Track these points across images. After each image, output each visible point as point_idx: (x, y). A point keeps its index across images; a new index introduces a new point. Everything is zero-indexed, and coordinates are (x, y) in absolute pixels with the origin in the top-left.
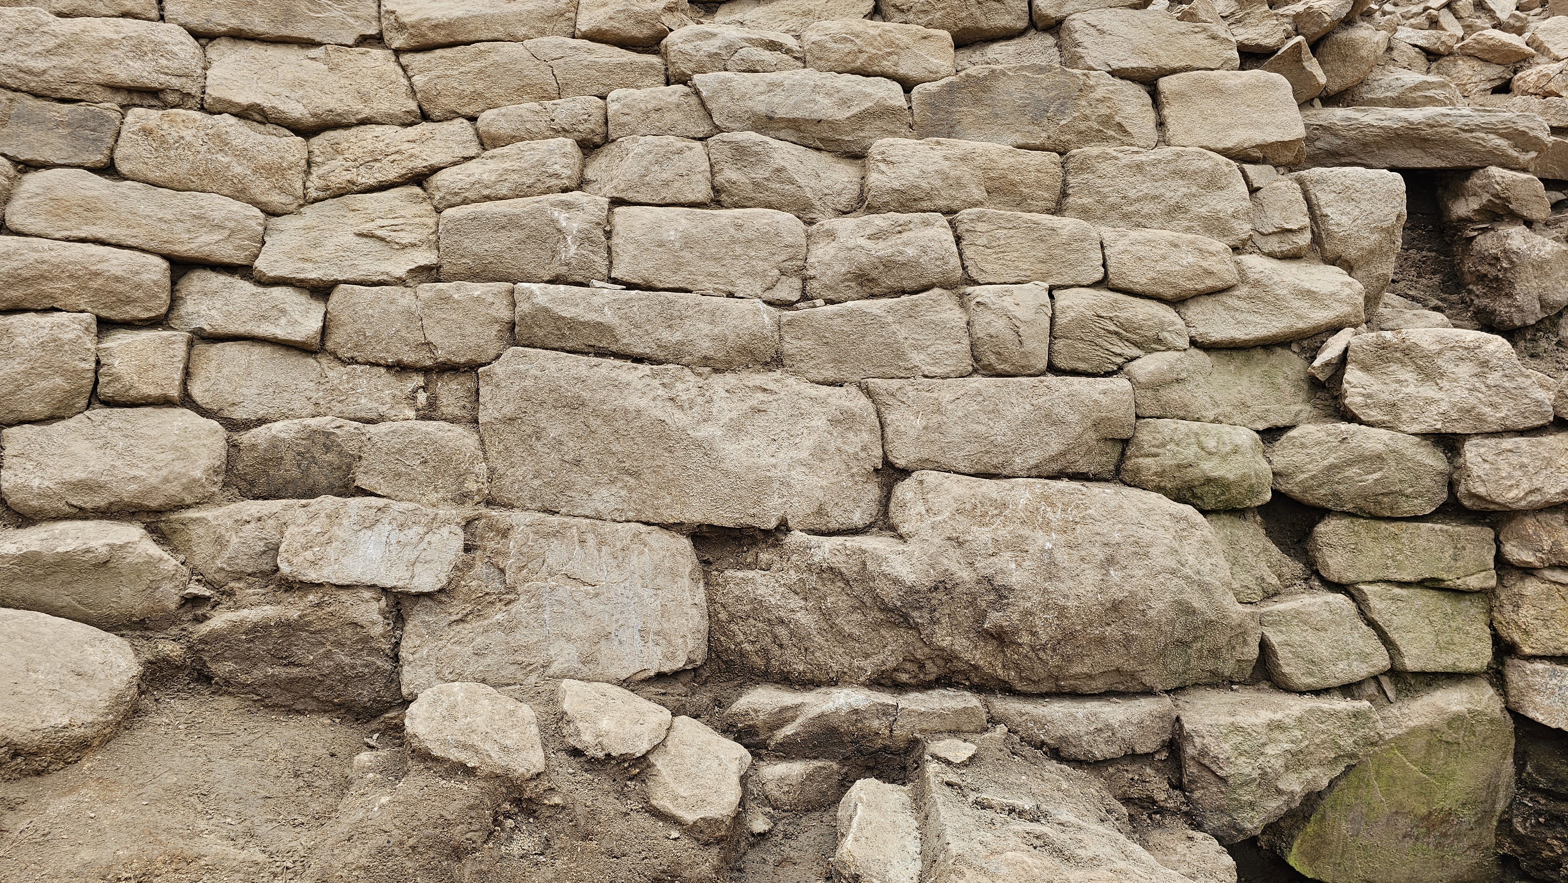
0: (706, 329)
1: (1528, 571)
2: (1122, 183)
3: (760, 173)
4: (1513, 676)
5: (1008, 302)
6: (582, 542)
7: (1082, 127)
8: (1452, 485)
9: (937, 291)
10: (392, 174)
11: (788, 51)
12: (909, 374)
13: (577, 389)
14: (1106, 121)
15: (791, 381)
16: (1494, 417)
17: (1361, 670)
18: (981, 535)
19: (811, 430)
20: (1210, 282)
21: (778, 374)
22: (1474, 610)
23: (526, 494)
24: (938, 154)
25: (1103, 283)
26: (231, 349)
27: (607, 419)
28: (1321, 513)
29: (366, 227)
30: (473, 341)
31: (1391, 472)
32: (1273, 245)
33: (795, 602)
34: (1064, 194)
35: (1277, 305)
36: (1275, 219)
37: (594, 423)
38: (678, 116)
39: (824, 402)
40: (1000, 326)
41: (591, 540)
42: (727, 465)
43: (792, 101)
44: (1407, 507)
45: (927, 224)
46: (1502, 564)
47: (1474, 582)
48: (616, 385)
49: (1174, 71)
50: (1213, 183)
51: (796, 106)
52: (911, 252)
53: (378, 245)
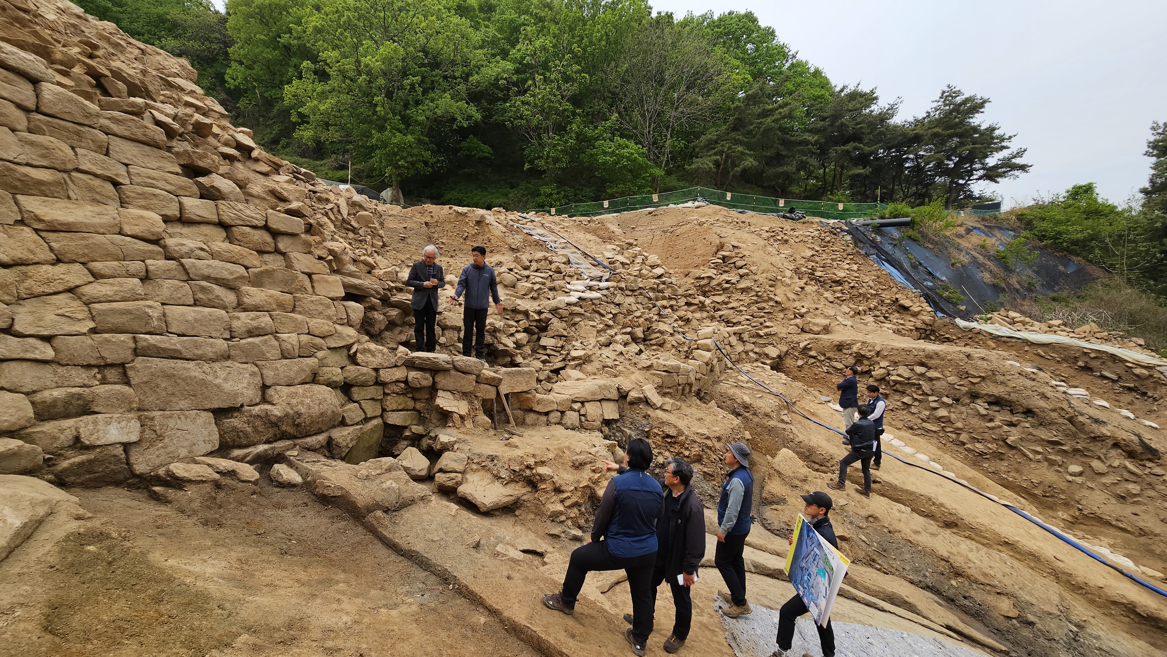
0: (210, 350)
1: (388, 394)
2: (309, 305)
3: (211, 297)
4: (385, 415)
5: (290, 340)
6: (179, 418)
7: (297, 288)
8: (377, 378)
9: (270, 336)
10: (61, 289)
11: (207, 252)
12: (267, 359)
13: (172, 370)
14: (302, 286)
15: (235, 363)
16: (385, 365)
17: (360, 419)
18: (294, 401)
19: (245, 378)
21: (230, 361)
22: (379, 403)
23: (154, 405)
24: (263, 294)
25: (309, 334)
26: (13, 364)
27: (184, 380)
28: (353, 386)
29: (60, 312)
30: (123, 356)
31: (367, 377)
33: (246, 425)
34: (294, 307)
35: (343, 339)
36: (340, 316)
37: (179, 381)
38: (176, 273)
39: (246, 369)
40: (289, 346)
41: (183, 417)
42: (226, 391)
43: (216, 272)
44: (369, 384)
45: (264, 316)
46: (384, 393)
47: (379, 398)
48: (185, 369)
49: (315, 274)
50: (328, 307)
51: (217, 274)
52: (263, 325)
53: (67, 320)
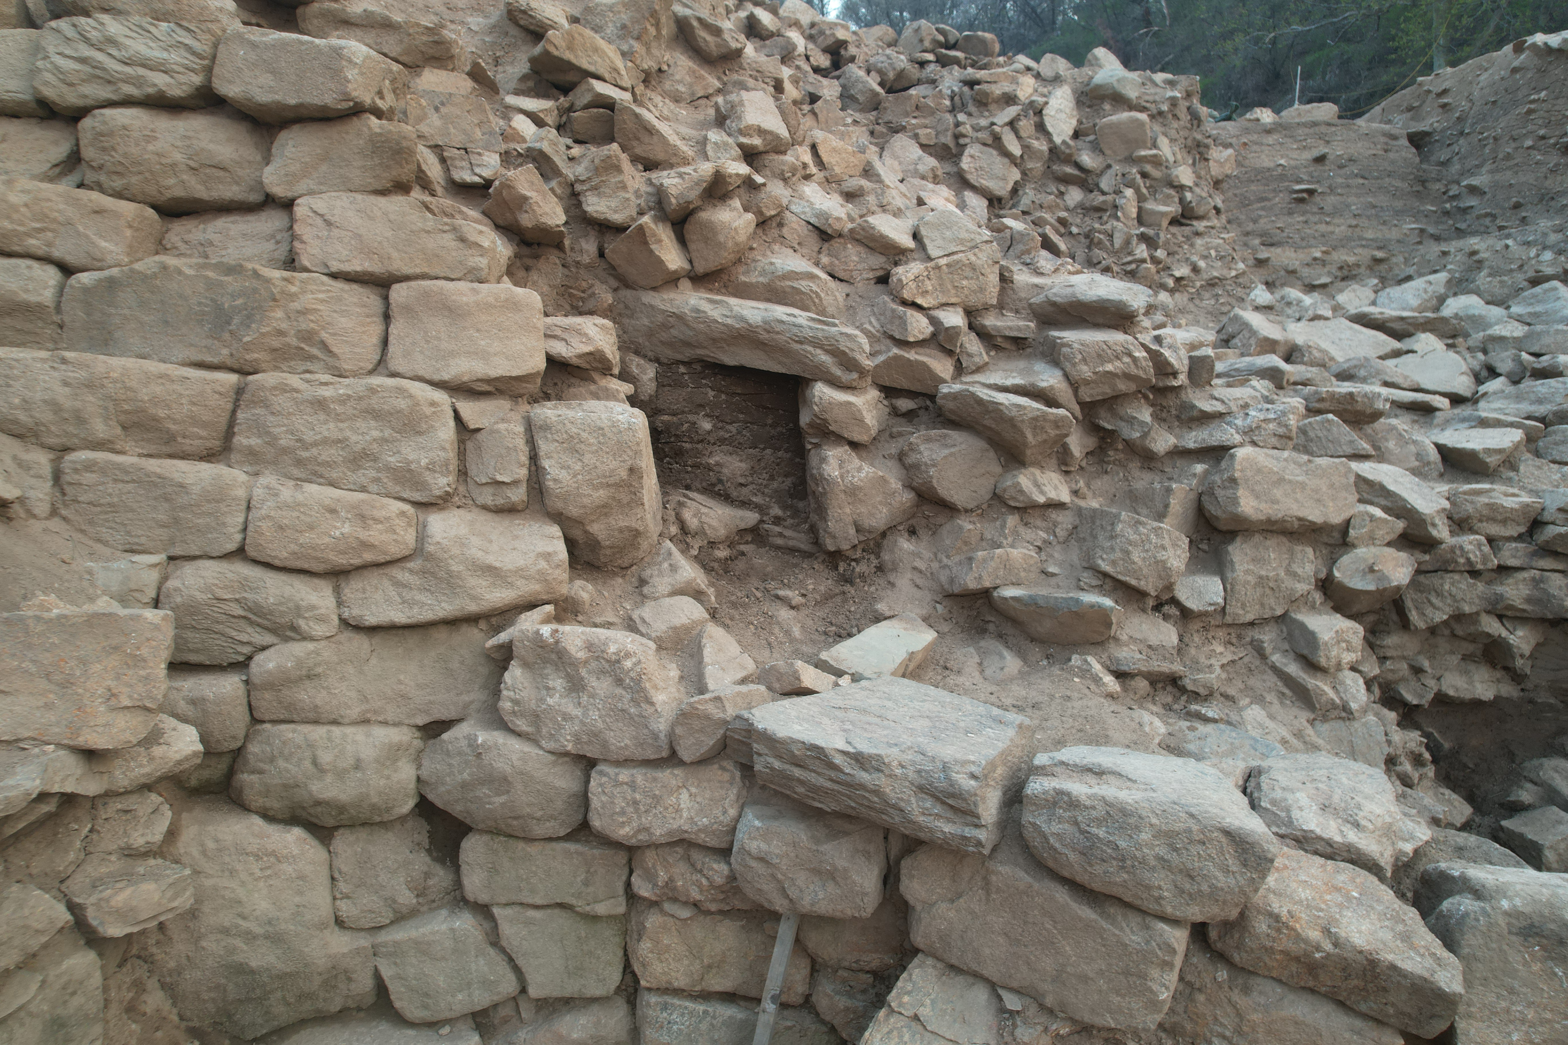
1: (649, 904)
2: (298, 423)
7: (276, 343)
14: (308, 337)
16: (617, 744)
17: (485, 998)
20: (369, 557)
22: (609, 932)
25: (240, 553)
28: (466, 828)
31: (517, 796)
32: (487, 497)
34: (226, 431)
36: (483, 469)
44: (539, 830)
47: (601, 909)
49: (407, 278)
50: (420, 426)
